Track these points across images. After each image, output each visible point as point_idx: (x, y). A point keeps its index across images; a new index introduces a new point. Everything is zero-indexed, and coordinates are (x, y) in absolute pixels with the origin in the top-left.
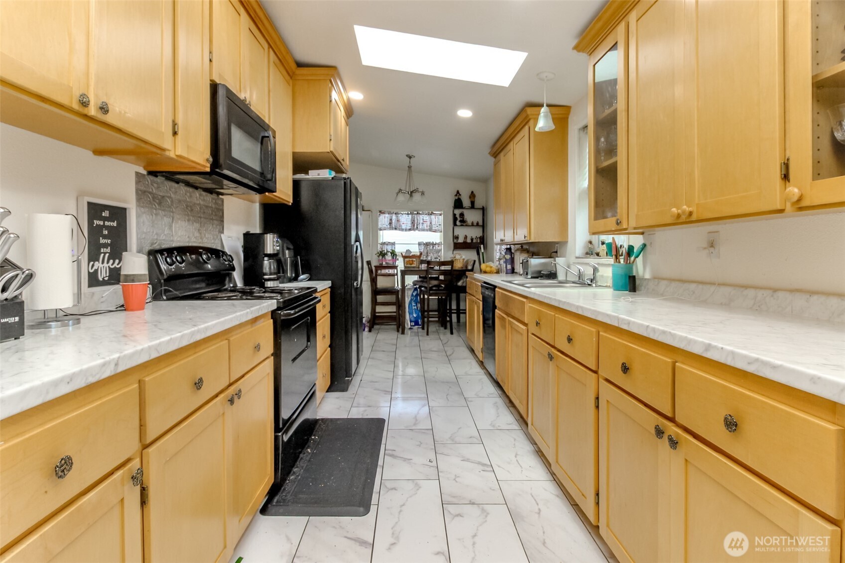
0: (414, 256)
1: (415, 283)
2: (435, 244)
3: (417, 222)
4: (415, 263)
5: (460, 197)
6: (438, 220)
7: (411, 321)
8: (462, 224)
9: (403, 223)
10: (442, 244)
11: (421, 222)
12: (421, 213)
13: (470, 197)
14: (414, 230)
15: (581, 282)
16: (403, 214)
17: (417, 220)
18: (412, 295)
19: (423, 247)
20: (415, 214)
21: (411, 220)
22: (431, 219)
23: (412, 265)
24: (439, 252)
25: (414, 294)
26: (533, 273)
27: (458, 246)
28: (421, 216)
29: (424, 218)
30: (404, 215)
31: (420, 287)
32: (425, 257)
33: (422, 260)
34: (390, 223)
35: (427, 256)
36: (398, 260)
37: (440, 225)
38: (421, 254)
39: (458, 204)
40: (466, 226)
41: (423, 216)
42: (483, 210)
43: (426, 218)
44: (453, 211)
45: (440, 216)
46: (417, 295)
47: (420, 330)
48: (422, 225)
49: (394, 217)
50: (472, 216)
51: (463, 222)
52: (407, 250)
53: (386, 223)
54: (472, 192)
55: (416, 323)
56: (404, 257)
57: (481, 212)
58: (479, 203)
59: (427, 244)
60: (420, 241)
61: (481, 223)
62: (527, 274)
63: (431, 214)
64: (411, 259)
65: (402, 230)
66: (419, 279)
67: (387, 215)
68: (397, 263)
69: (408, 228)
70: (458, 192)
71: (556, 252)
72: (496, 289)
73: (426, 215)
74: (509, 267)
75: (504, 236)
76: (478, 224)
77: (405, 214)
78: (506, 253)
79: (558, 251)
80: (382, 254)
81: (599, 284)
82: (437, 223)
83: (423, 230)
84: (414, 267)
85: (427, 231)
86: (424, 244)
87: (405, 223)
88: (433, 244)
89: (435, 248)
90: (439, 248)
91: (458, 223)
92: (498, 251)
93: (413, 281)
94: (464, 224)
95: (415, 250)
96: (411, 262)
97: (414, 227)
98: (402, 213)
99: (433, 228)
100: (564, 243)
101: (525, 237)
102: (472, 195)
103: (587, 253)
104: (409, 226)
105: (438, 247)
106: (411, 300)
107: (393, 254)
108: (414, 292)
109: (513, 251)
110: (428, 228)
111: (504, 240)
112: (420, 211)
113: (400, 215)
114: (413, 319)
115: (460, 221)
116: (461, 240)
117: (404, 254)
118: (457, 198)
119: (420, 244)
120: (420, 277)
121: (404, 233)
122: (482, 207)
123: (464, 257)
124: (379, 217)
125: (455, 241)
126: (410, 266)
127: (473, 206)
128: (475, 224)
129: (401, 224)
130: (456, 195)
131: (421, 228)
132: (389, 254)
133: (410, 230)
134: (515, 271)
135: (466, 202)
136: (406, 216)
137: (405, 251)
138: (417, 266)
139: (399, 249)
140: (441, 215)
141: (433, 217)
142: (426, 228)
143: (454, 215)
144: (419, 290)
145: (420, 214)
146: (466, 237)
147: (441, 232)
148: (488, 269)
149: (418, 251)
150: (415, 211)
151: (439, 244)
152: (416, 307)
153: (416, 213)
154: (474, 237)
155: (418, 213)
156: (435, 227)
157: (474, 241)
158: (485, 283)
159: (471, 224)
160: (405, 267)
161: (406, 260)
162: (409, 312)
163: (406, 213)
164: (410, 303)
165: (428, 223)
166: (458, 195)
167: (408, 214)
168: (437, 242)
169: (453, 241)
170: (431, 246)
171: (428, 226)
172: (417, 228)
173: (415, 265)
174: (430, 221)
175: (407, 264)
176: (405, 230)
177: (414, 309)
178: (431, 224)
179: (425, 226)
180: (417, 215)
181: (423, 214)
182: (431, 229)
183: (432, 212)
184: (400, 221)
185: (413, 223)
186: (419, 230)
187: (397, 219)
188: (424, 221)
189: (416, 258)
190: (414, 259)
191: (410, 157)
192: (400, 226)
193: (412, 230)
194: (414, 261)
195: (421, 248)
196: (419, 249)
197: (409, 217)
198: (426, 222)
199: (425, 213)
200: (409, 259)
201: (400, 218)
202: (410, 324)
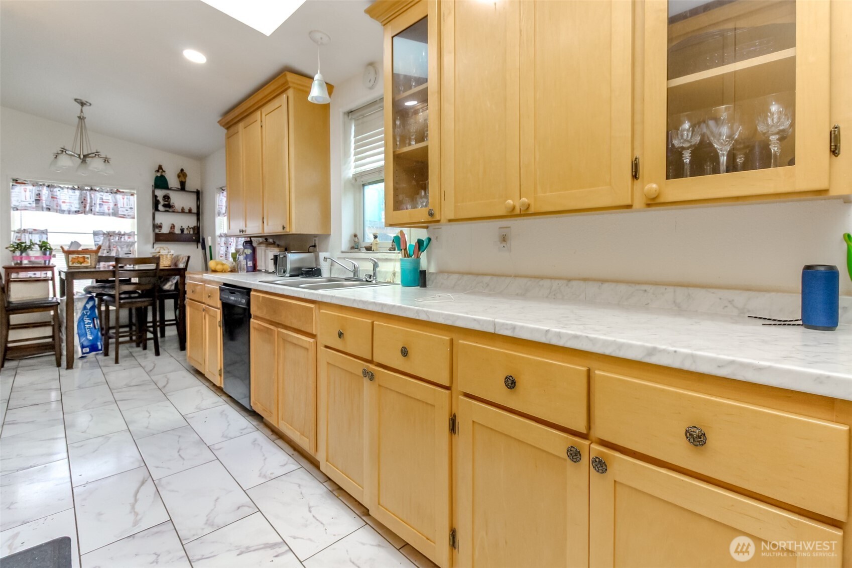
0: (86, 251)
1: (88, 291)
2: (124, 235)
3: (91, 202)
4: (89, 261)
5: (163, 174)
6: (129, 202)
7: (83, 347)
8: (168, 209)
9: (64, 202)
10: (134, 235)
11: (98, 202)
12: (97, 189)
13: (179, 176)
14: (85, 212)
15: (356, 279)
16: (62, 188)
17: (91, 198)
18: (85, 308)
19: (102, 238)
20: (87, 190)
21: (80, 198)
22: (115, 198)
23: (83, 265)
24: (131, 246)
25: (89, 306)
26: (292, 270)
27: (159, 238)
28: (98, 195)
29: (104, 198)
30: (66, 190)
31: (99, 295)
32: (105, 251)
33: (100, 257)
34: (38, 201)
35: (109, 250)
36: (54, 256)
37: (131, 208)
38: (100, 248)
39: (161, 182)
40: (174, 212)
41: (102, 193)
42: (198, 194)
43: (108, 197)
44: (153, 192)
45: (132, 197)
46: (93, 308)
47: (101, 357)
48: (100, 207)
49: (45, 191)
50: (179, 200)
51: (168, 206)
52: (72, 243)
53: (28, 199)
54: (182, 170)
55: (93, 348)
56: (68, 253)
57: (194, 196)
58: (191, 184)
59: (109, 235)
60: (96, 229)
61: (194, 210)
62: (285, 272)
63: (118, 192)
64: (80, 256)
65: (63, 212)
66: (95, 284)
68: (53, 261)
69: (74, 209)
70: (160, 167)
71: (315, 246)
72: (252, 293)
73: (107, 192)
74: (250, 264)
75: (246, 227)
76: (190, 211)
77: (68, 188)
78: (245, 248)
79: (317, 244)
80: (22, 248)
81: (379, 280)
82: (125, 206)
83: (103, 214)
84: (86, 267)
85: (109, 215)
86: (104, 234)
87: (67, 201)
88: (120, 235)
89: (122, 239)
90: (131, 240)
91: (160, 207)
92: (223, 244)
93: (84, 287)
94: (170, 210)
95: (88, 242)
96: (81, 260)
97: (84, 208)
98: (62, 186)
99: (120, 213)
100: (326, 236)
101: (284, 228)
102: (182, 174)
103: (353, 248)
104: (76, 206)
105: (129, 238)
106: (83, 315)
108: (87, 303)
109: (254, 244)
110: (111, 211)
111: (245, 231)
112: (98, 186)
113: (55, 190)
114: (86, 343)
115: (164, 206)
116: (165, 230)
117: (66, 248)
118: (159, 174)
119: (95, 234)
120: (97, 281)
121: (66, 216)
122: (196, 190)
123: (172, 252)
124: (12, 189)
125: (157, 231)
126: (79, 265)
127: (183, 187)
128: (187, 211)
129: (60, 202)
130: (158, 171)
131: (96, 210)
133: (77, 212)
134: (258, 268)
135: (173, 182)
136: (70, 191)
137: (69, 243)
138: (93, 265)
139: (54, 241)
140: (132, 195)
141: (119, 196)
142: (107, 211)
143: (155, 197)
144: (96, 299)
145: (95, 190)
146: (173, 227)
147: (134, 218)
148: (219, 267)
149: (93, 243)
150: (88, 186)
151: (129, 235)
152: (92, 325)
153: (89, 188)
154: (185, 227)
155: (92, 189)
156: (123, 211)
157: (186, 232)
158: (225, 284)
159: (180, 211)
160: (69, 267)
161: (71, 256)
162: (78, 333)
163: (70, 186)
164: (81, 320)
165: (112, 205)
166: (161, 171)
167: (73, 189)
168: (127, 232)
169: (154, 230)
170: (116, 237)
171: (111, 209)
172: (91, 210)
173: (89, 264)
174: (114, 202)
175: (73, 263)
176: (67, 212)
177: (88, 328)
178: (116, 206)
179: (105, 208)
180: (92, 192)
181: (102, 192)
182: (115, 214)
183: (117, 190)
184: (58, 197)
185: (82, 202)
186: (94, 214)
187: (52, 194)
188: (103, 202)
189: (92, 254)
190: (88, 256)
191: (82, 104)
192: (57, 206)
193: (82, 213)
194: (88, 258)
195: (98, 240)
196: (95, 241)
197: (75, 193)
198: (108, 202)
199: (106, 191)
200: (77, 256)
201: (58, 193)
202: (82, 351)
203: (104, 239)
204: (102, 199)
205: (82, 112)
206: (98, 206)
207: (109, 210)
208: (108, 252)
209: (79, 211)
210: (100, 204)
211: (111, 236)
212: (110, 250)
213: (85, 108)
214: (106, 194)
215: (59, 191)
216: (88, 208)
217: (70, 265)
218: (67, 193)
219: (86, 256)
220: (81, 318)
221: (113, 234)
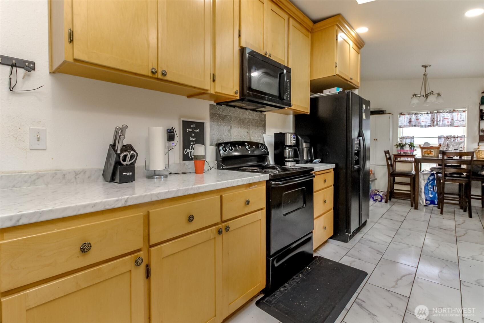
0: (432, 148)
1: (432, 169)
2: (457, 137)
3: (437, 119)
4: (433, 153)
6: (461, 116)
7: (426, 200)
9: (423, 121)
10: (465, 137)
11: (442, 119)
12: (441, 111)
14: (433, 126)
16: (422, 114)
17: (437, 117)
18: (429, 179)
19: (443, 140)
20: (435, 113)
21: (431, 118)
22: (453, 116)
23: (430, 155)
24: (461, 145)
25: (431, 178)
27: (483, 139)
28: (442, 115)
29: (445, 116)
30: (424, 115)
31: (437, 173)
32: (445, 148)
33: (440, 151)
34: (410, 122)
36: (416, 150)
37: (463, 121)
38: (440, 145)
41: (444, 114)
43: (448, 115)
44: (480, 107)
46: (433, 180)
47: (436, 208)
48: (443, 122)
49: (414, 117)
52: (425, 143)
53: (406, 122)
55: (432, 202)
56: (422, 148)
59: (447, 138)
60: (440, 135)
63: (454, 111)
64: (428, 150)
65: (422, 126)
66: (438, 166)
67: (407, 116)
68: (415, 153)
77: (425, 113)
80: (402, 146)
82: (459, 119)
83: (444, 126)
84: (432, 157)
85: (448, 126)
86: (444, 137)
88: (455, 138)
89: (456, 140)
90: (462, 140)
93: (430, 167)
95: (434, 142)
96: (429, 152)
97: (433, 123)
98: (422, 113)
99: (455, 124)
104: (429, 122)
106: (428, 183)
107: (411, 145)
108: (430, 176)
110: (449, 123)
112: (441, 110)
113: (418, 115)
114: (428, 199)
117: (422, 146)
119: (439, 138)
121: (424, 129)
124: (399, 118)
125: (481, 134)
126: (427, 155)
129: (421, 121)
131: (441, 124)
132: (408, 146)
133: (429, 126)
136: (426, 115)
137: (423, 143)
138: (436, 155)
139: (417, 142)
140: (464, 112)
141: (455, 114)
142: (447, 124)
143: (481, 110)
144: (436, 175)
145: (440, 112)
147: (465, 126)
150: (436, 110)
151: (461, 137)
152: (432, 189)
153: (436, 112)
155: (438, 112)
156: (457, 123)
160: (423, 156)
161: (424, 150)
162: (424, 192)
163: (426, 112)
164: (426, 185)
165: (450, 120)
167: (428, 113)
169: (479, 134)
170: (452, 139)
171: (449, 122)
172: (437, 124)
173: (433, 155)
174: (451, 118)
175: (425, 154)
176: (424, 127)
177: (430, 191)
178: (453, 120)
179: (446, 122)
180: (438, 113)
181: (444, 112)
182: (452, 125)
183: (454, 110)
184: (420, 119)
185: (432, 120)
186: (439, 126)
187: (417, 118)
188: (445, 118)
189: (435, 149)
190: (433, 150)
191: (425, 67)
192: (419, 124)
193: (431, 126)
194: (432, 151)
195: (441, 141)
196: (439, 142)
197: (428, 115)
198: (447, 118)
199: (447, 112)
200: (427, 150)
201: (420, 117)
202: (426, 202)
203: (444, 141)
204: (444, 117)
205: (425, 71)
206: (441, 121)
207: (448, 123)
208: (447, 148)
209: (430, 125)
210: (443, 120)
211: (449, 138)
212: (448, 147)
213: (427, 68)
214: (446, 113)
215: (420, 115)
216: (435, 123)
217: (423, 155)
218: (424, 116)
219: (432, 150)
220: (427, 184)
221: (450, 137)
